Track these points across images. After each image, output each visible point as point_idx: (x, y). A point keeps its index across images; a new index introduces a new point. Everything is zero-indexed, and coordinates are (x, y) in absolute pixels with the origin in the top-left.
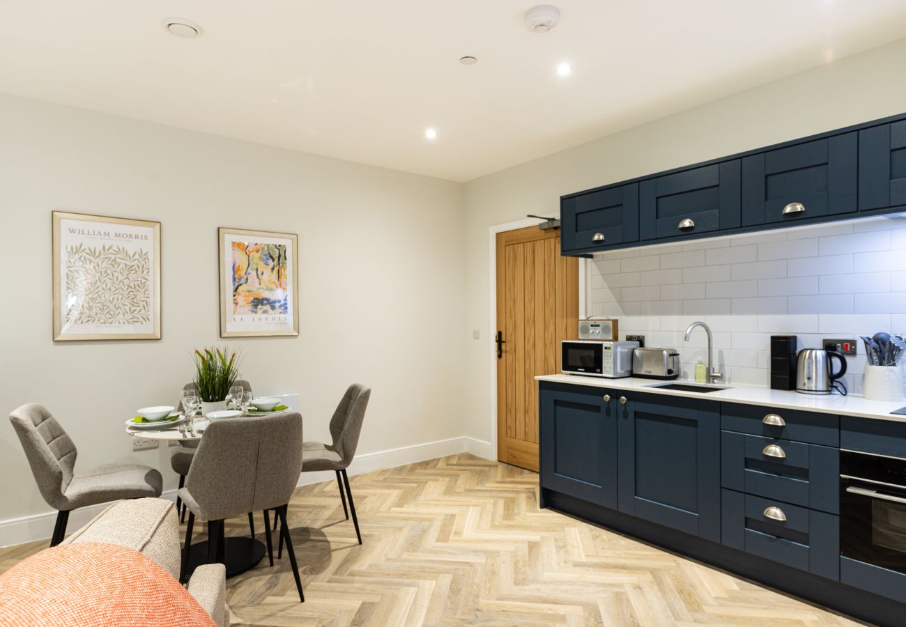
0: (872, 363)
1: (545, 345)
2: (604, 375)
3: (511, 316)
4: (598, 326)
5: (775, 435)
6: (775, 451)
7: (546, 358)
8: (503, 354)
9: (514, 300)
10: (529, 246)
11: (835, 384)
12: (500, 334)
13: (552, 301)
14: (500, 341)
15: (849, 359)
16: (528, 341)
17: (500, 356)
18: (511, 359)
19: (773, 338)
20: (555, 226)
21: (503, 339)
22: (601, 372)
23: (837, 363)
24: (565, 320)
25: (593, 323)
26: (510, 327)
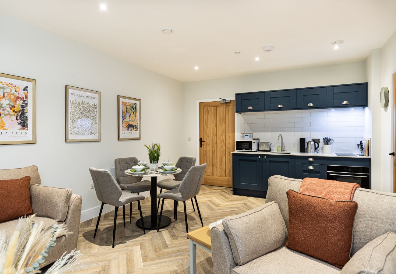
0: (325, 144)
1: (221, 142)
2: (252, 151)
3: (206, 132)
4: (248, 135)
5: (311, 163)
6: (311, 167)
7: (221, 147)
8: (203, 146)
9: (208, 127)
10: (214, 108)
11: (316, 150)
12: (201, 139)
13: (224, 127)
14: (201, 141)
15: (319, 144)
16: (214, 141)
17: (201, 147)
18: (206, 147)
19: (300, 138)
20: (226, 102)
21: (202, 140)
22: (251, 150)
23: (317, 145)
24: (229, 134)
25: (246, 134)
26: (206, 136)
